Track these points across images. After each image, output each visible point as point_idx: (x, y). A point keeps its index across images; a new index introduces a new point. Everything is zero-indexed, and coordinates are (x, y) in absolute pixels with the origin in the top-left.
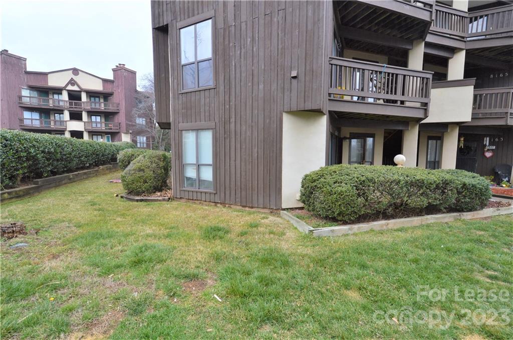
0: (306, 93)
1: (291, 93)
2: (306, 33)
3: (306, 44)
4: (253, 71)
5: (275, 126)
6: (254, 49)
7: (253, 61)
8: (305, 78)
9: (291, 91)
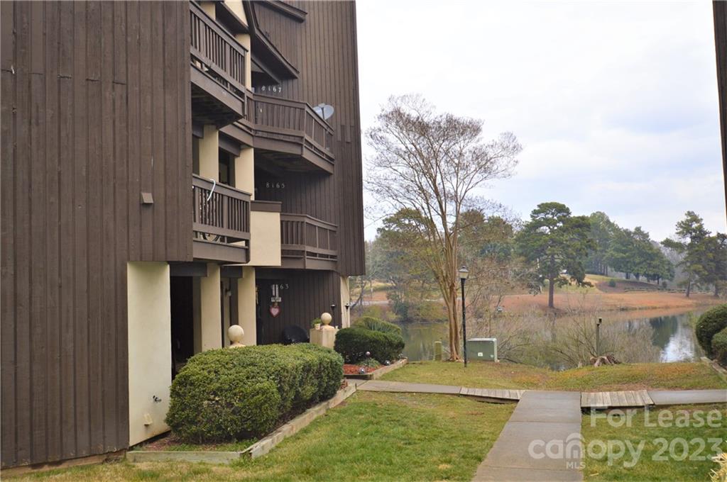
0: (168, 233)
1: (141, 229)
2: (165, 136)
3: (165, 154)
4: (59, 173)
5: (113, 286)
6: (63, 134)
7: (59, 155)
8: (166, 209)
9: (141, 226)
